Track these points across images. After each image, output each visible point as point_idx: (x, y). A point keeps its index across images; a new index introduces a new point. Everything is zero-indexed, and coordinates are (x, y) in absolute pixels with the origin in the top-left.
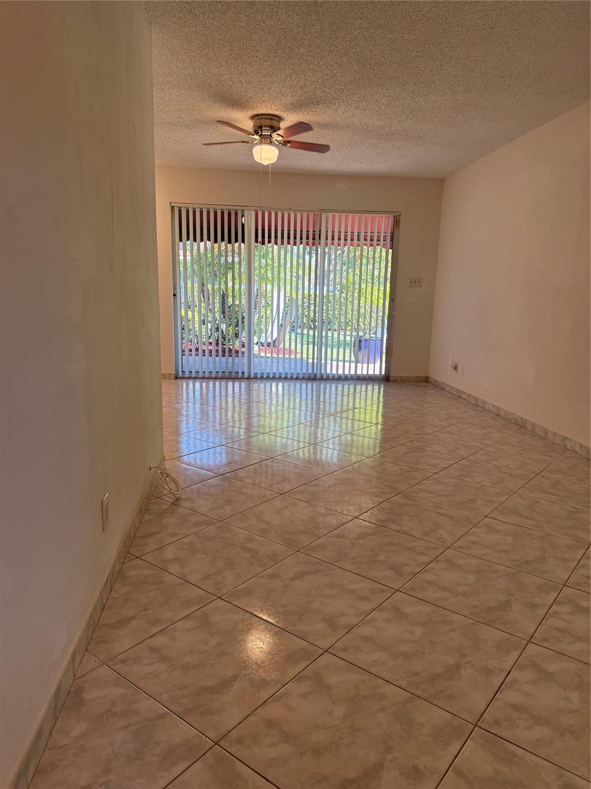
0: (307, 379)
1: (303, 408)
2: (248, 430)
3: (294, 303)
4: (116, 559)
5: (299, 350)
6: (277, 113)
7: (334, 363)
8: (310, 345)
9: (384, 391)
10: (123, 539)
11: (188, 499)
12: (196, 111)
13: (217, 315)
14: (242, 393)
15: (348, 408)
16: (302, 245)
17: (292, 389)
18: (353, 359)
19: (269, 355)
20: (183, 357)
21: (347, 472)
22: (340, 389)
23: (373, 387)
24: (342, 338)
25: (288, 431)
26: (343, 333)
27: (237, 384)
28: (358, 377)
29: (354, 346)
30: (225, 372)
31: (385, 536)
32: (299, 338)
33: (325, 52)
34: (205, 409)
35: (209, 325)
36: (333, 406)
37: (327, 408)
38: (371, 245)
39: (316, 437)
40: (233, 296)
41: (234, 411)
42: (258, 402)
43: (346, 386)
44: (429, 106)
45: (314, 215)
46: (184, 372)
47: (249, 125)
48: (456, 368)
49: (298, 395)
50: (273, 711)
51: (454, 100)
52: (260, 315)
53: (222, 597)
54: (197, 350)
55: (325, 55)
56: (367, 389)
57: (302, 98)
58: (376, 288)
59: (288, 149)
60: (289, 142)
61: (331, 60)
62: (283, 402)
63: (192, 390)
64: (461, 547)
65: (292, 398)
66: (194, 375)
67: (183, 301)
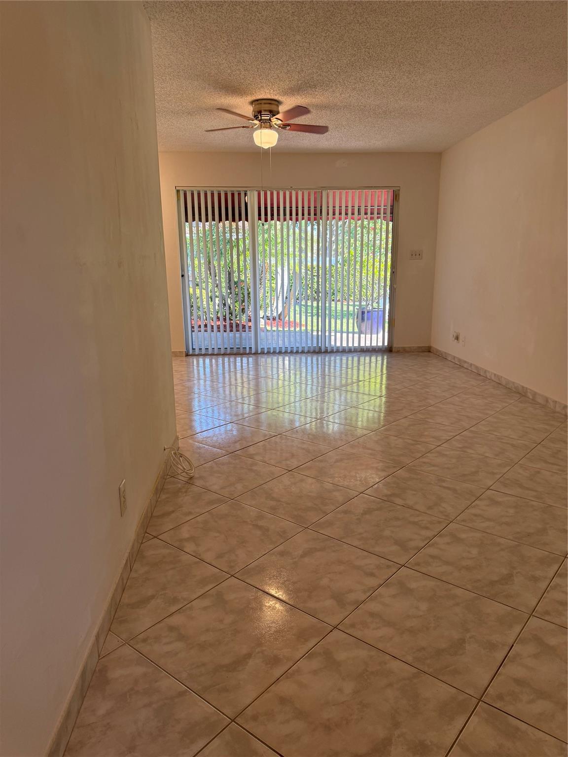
0: (312, 353)
1: (309, 382)
2: (257, 405)
3: (298, 277)
4: (135, 540)
5: (303, 322)
6: (276, 98)
7: (338, 335)
8: (314, 317)
9: (387, 363)
10: (140, 519)
11: (201, 478)
12: (197, 98)
13: (224, 290)
14: (251, 369)
15: (352, 381)
16: (304, 221)
17: (298, 364)
18: (356, 330)
19: (274, 329)
20: (193, 333)
21: (353, 447)
22: (344, 361)
23: (376, 358)
24: (345, 308)
25: (295, 407)
26: (346, 303)
27: (245, 360)
28: (361, 349)
29: (357, 318)
30: (233, 348)
31: (390, 511)
32: (303, 309)
33: (321, 38)
34: (215, 386)
35: (217, 299)
36: (338, 380)
37: (333, 382)
38: (372, 218)
39: (322, 412)
40: (239, 271)
41: (243, 387)
42: (266, 377)
43: (350, 359)
44: (425, 84)
45: (315, 193)
46: (195, 349)
47: (249, 111)
48: (457, 338)
49: (304, 370)
50: (286, 688)
51: (449, 77)
52: (265, 290)
53: (235, 576)
54: (206, 326)
55: (320, 41)
56: (370, 361)
57: (300, 82)
58: (377, 259)
59: (288, 132)
60: (289, 125)
61: (327, 45)
62: (290, 376)
63: (202, 367)
64: (463, 521)
65: (298, 373)
66: (203, 352)
67: (191, 279)
